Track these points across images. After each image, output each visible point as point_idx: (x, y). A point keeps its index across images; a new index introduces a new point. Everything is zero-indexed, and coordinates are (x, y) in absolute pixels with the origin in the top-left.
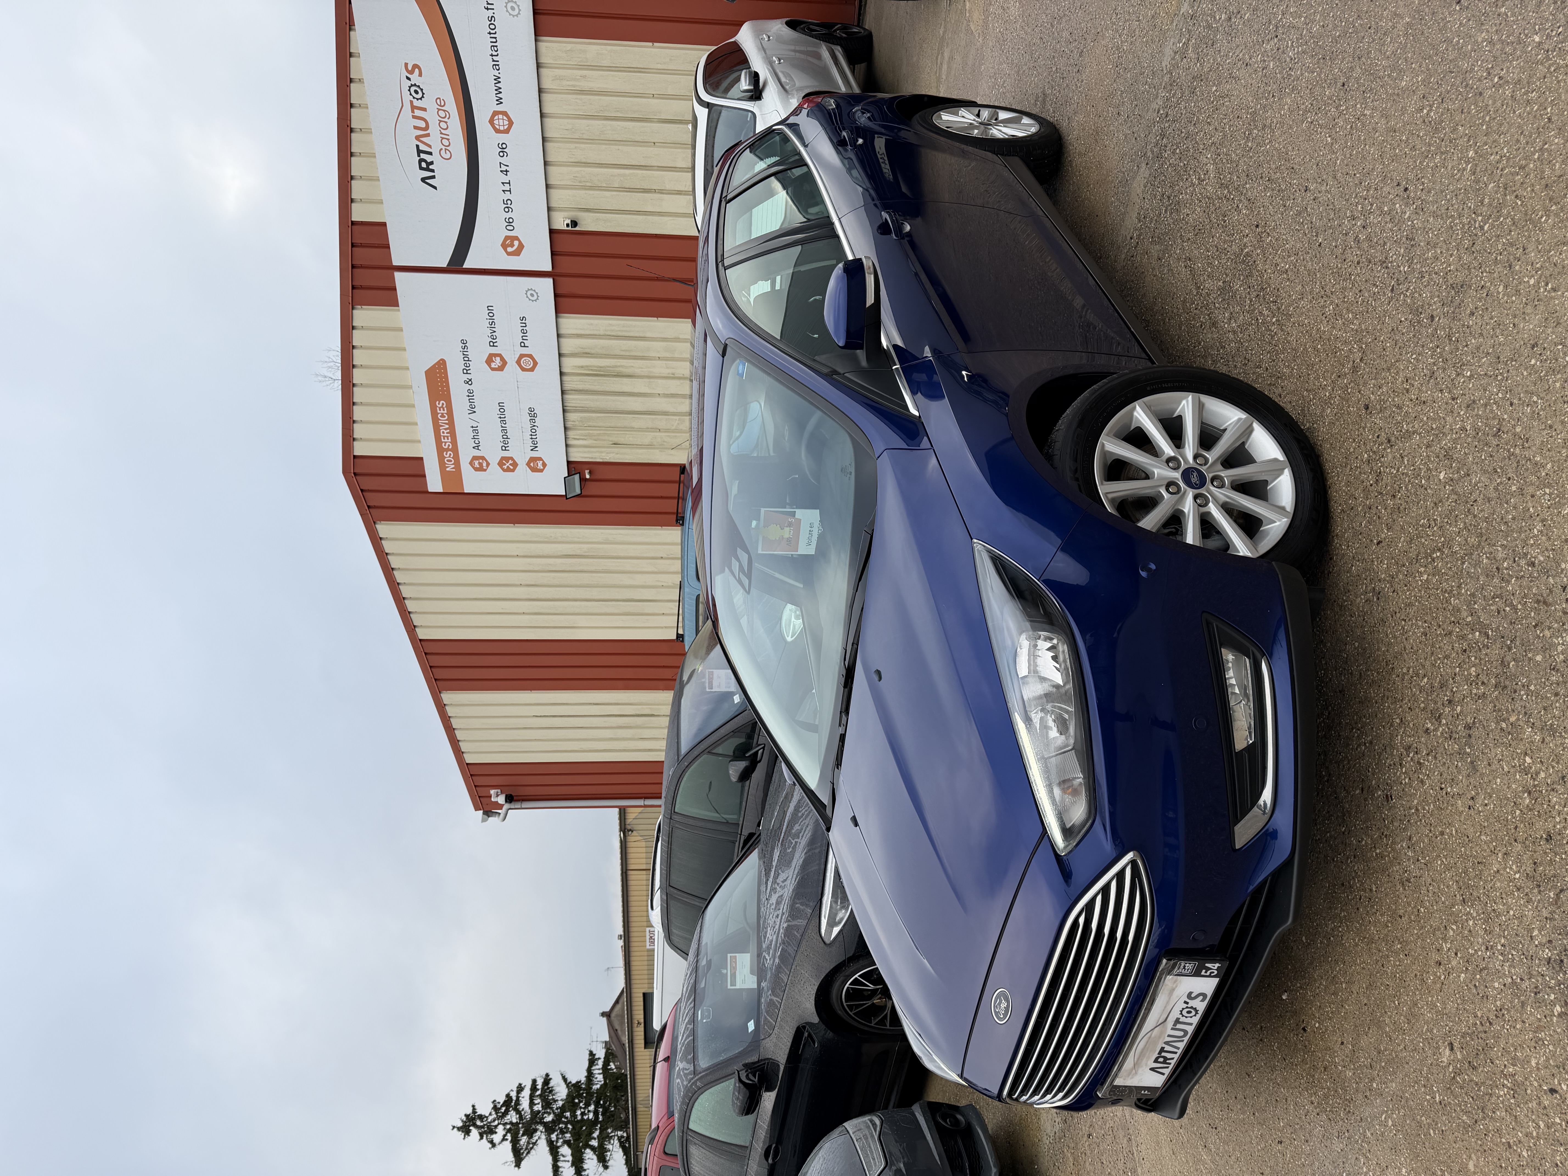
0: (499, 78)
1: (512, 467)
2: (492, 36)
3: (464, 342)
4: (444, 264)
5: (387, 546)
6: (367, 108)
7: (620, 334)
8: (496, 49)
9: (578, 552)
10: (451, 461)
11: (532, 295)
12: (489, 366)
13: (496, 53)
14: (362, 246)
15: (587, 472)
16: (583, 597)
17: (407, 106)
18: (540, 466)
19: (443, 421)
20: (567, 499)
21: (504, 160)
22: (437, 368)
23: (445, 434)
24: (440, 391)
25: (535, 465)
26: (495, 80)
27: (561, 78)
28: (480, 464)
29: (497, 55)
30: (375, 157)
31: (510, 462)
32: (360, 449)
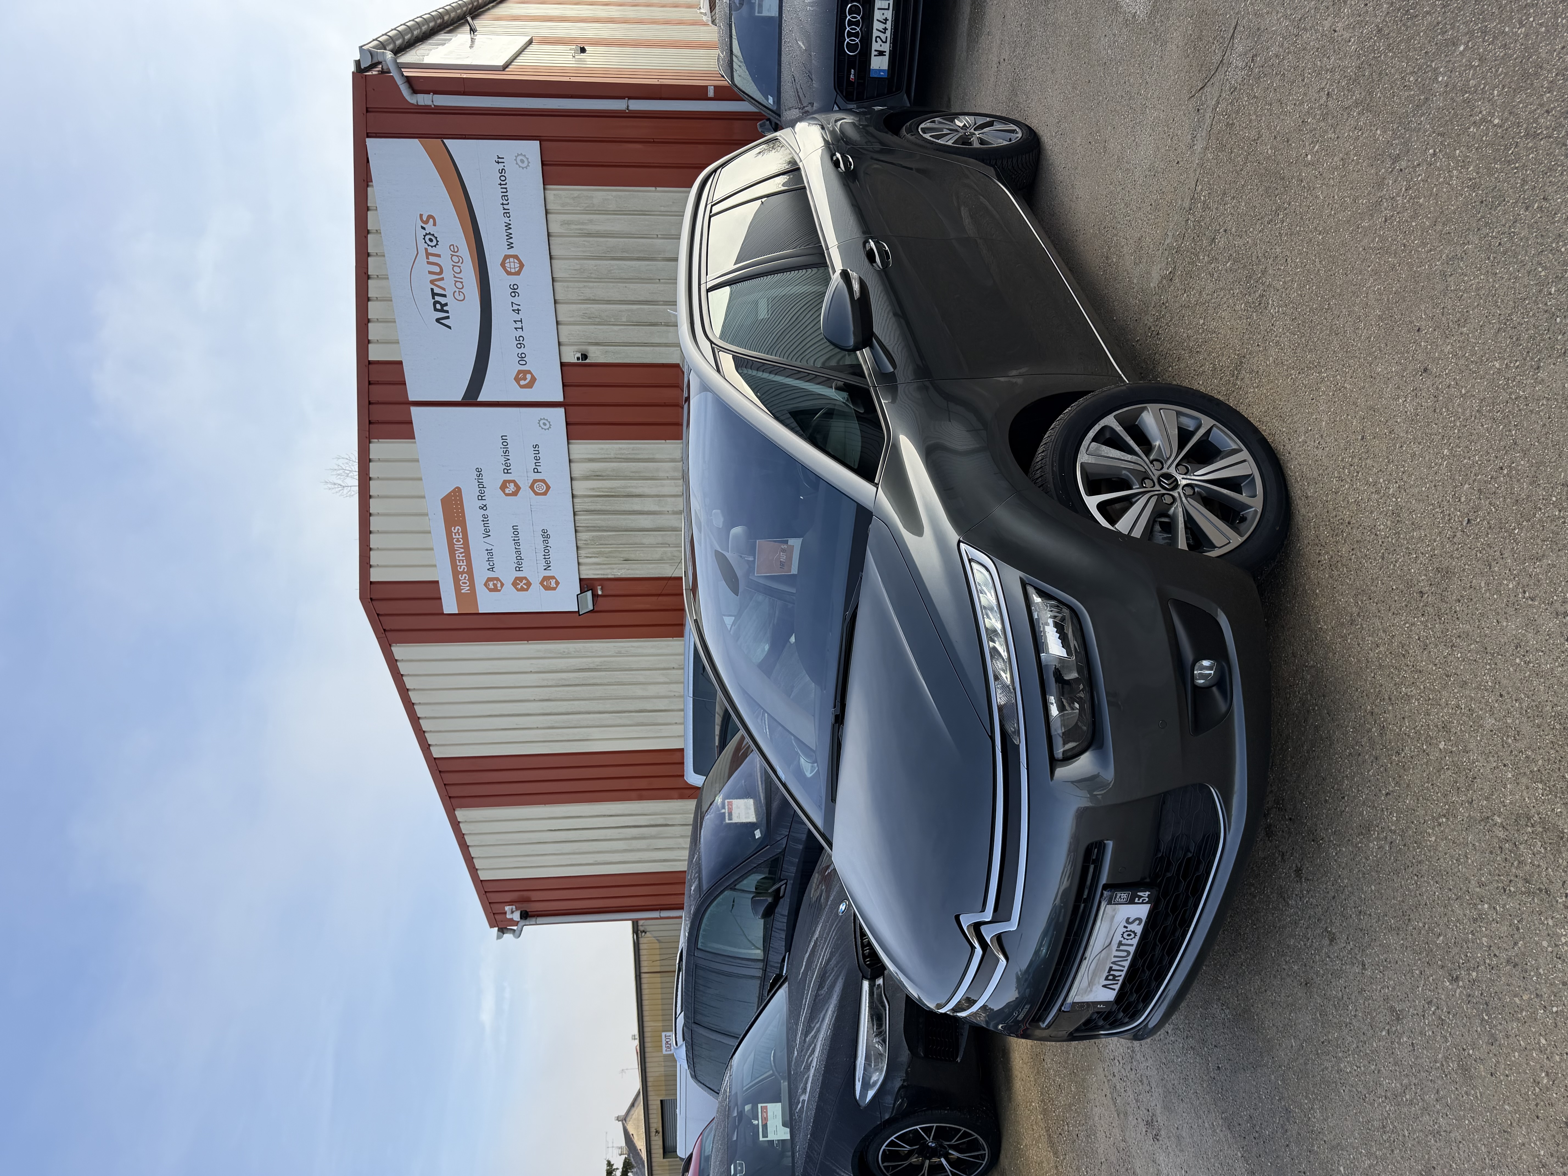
0: (510, 224)
1: (525, 587)
2: (503, 186)
3: (479, 471)
4: (459, 398)
5: (403, 668)
6: (384, 256)
7: (629, 456)
8: (506, 198)
9: (592, 666)
10: (466, 583)
11: (545, 424)
12: (504, 491)
13: (506, 202)
14: (378, 383)
15: (599, 587)
16: (596, 709)
17: (422, 253)
18: (553, 584)
19: (458, 545)
20: (580, 615)
21: (515, 300)
22: (453, 496)
23: (461, 558)
24: (456, 517)
25: (548, 583)
26: (506, 226)
27: (568, 223)
28: (494, 584)
29: (508, 204)
30: (391, 300)
31: (524, 581)
32: (376, 575)
